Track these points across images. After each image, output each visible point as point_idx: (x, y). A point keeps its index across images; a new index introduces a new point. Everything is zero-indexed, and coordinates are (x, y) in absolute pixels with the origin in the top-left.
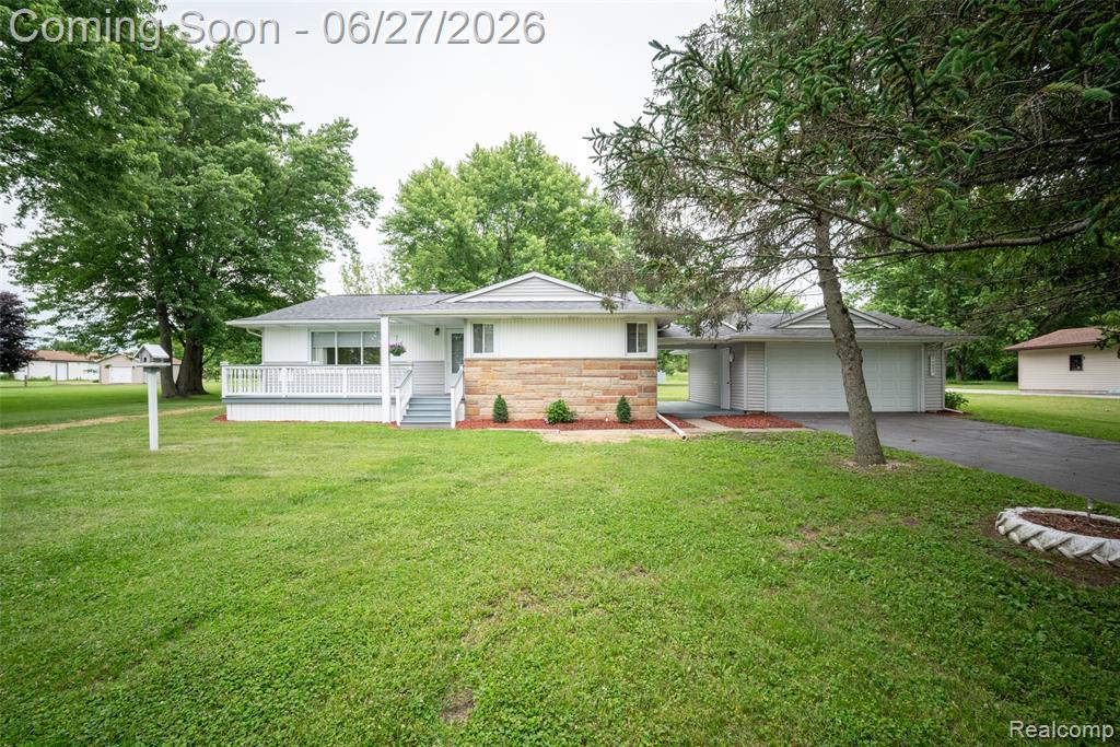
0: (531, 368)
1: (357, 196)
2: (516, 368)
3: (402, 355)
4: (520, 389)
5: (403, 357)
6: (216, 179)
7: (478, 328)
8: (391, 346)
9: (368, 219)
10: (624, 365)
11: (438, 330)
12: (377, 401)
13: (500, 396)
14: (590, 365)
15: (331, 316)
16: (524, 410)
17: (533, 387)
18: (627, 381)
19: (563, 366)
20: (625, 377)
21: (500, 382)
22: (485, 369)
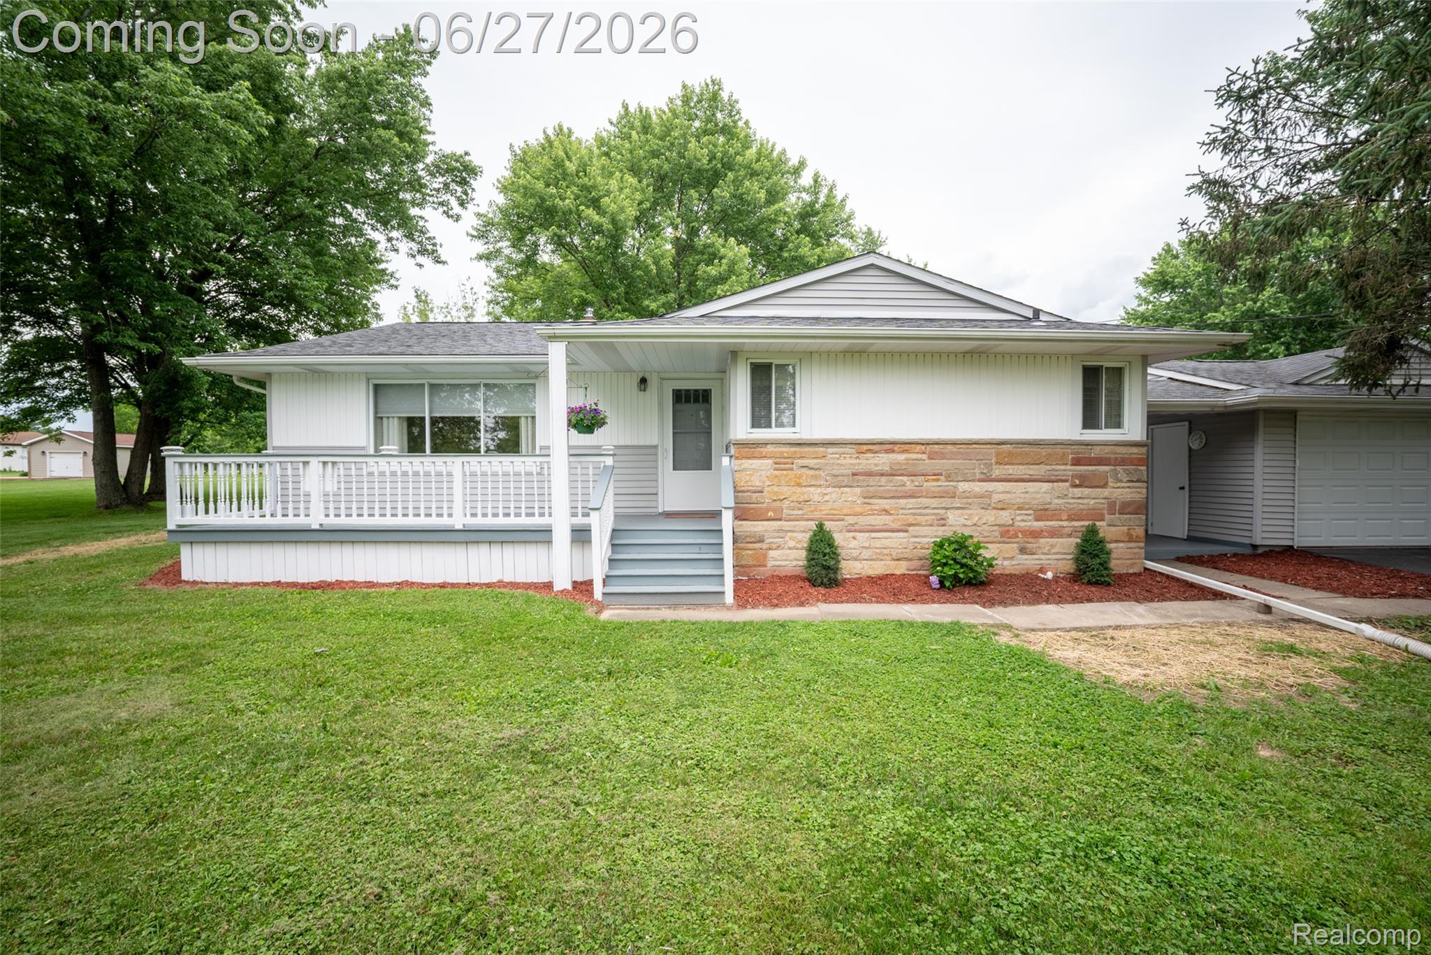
0: (883, 461)
1: (436, 170)
2: (850, 461)
3: (599, 432)
4: (859, 510)
5: (599, 437)
6: (172, 94)
7: (761, 372)
8: (571, 411)
9: (457, 209)
10: (1080, 455)
11: (643, 381)
12: (542, 536)
13: (820, 526)
14: (1010, 454)
15: (416, 349)
16: (866, 554)
17: (885, 503)
18: (1087, 491)
19: (953, 456)
20: (1083, 482)
21: (814, 493)
22: (781, 463)
